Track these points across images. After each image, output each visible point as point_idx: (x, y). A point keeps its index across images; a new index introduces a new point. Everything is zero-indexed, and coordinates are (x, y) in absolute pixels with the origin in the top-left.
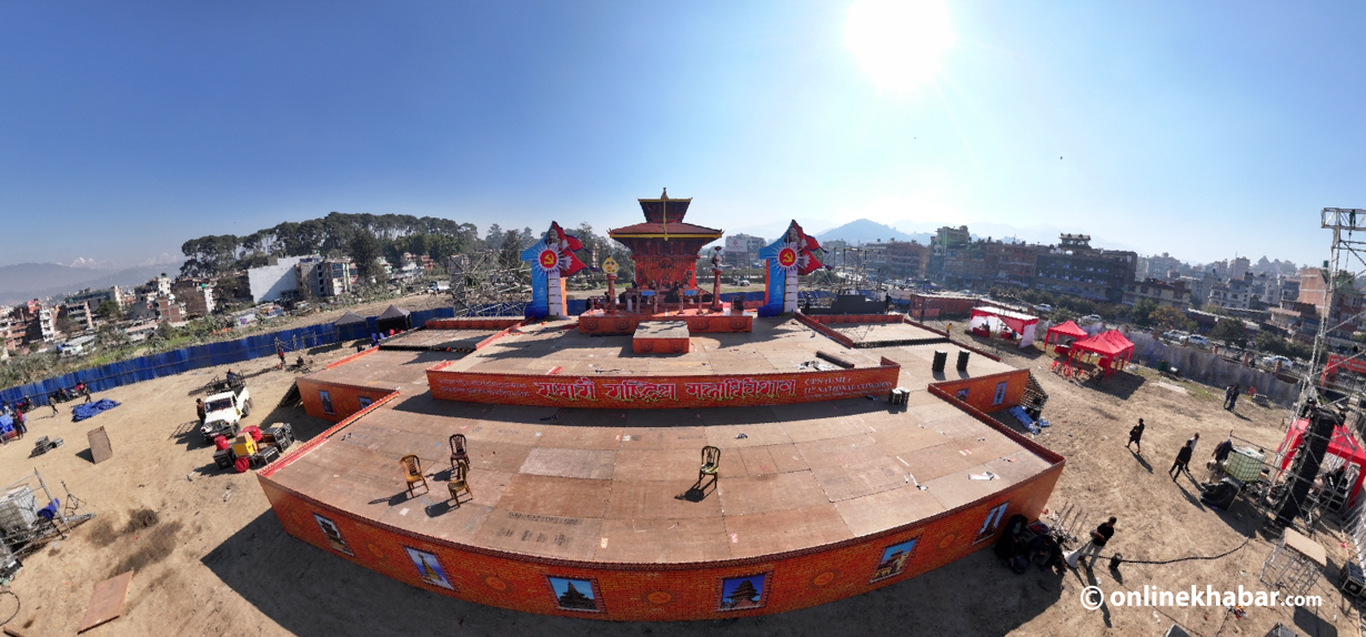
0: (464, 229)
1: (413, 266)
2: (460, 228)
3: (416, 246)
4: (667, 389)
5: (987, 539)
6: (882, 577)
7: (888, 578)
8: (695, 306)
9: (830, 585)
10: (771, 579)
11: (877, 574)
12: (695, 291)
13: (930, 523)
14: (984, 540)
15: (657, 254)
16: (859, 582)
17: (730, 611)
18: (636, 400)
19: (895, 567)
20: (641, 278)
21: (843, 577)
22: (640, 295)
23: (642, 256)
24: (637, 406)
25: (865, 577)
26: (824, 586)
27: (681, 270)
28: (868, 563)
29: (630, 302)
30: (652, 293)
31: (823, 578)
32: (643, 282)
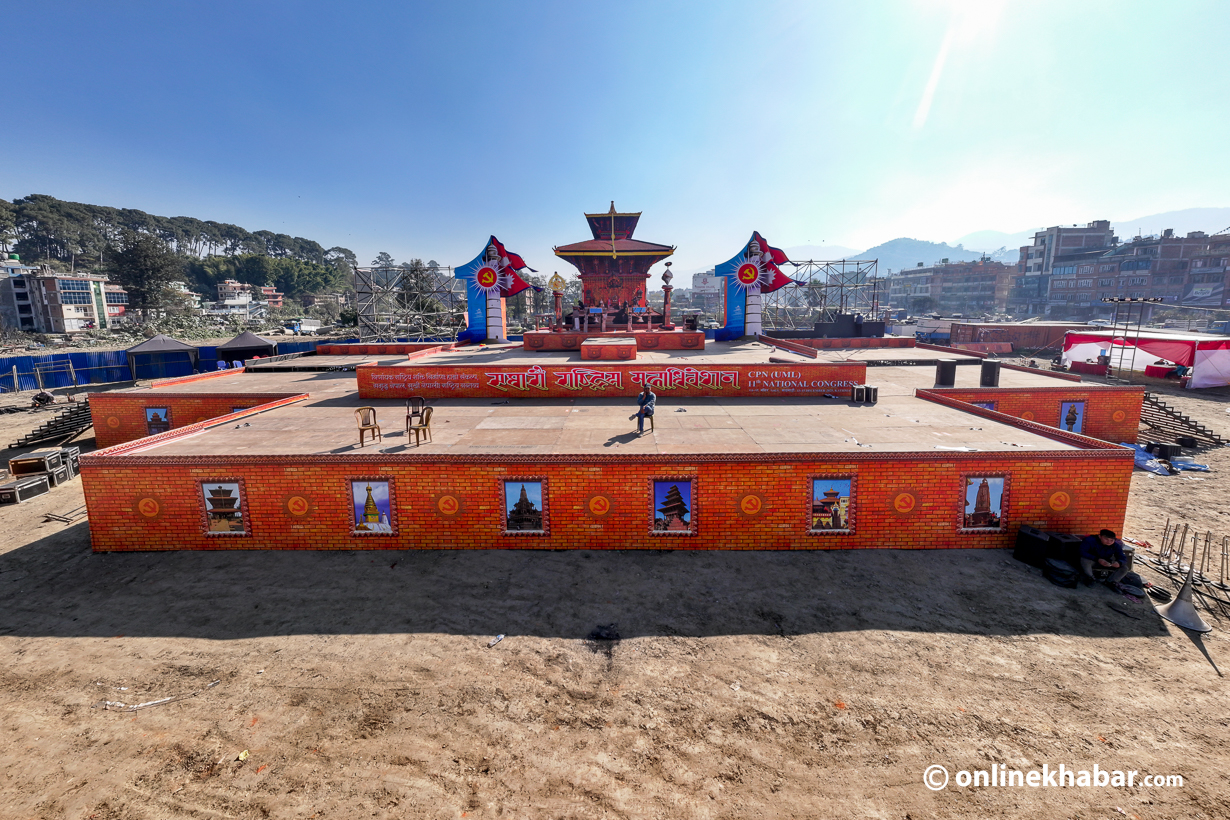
0: (334, 255)
1: (245, 299)
2: (326, 253)
4: (613, 377)
5: (990, 532)
6: (824, 528)
7: (833, 534)
8: (644, 325)
9: (760, 517)
10: (697, 489)
11: (815, 520)
12: (644, 309)
13: (863, 461)
14: (984, 532)
15: (605, 273)
16: (795, 526)
17: (664, 535)
18: (584, 388)
19: (836, 517)
20: (589, 298)
21: (773, 510)
22: (588, 313)
23: (589, 275)
24: (585, 395)
25: (801, 520)
26: (754, 517)
27: (630, 290)
28: (796, 495)
29: (577, 320)
30: (600, 310)
31: (749, 502)
32: (591, 302)
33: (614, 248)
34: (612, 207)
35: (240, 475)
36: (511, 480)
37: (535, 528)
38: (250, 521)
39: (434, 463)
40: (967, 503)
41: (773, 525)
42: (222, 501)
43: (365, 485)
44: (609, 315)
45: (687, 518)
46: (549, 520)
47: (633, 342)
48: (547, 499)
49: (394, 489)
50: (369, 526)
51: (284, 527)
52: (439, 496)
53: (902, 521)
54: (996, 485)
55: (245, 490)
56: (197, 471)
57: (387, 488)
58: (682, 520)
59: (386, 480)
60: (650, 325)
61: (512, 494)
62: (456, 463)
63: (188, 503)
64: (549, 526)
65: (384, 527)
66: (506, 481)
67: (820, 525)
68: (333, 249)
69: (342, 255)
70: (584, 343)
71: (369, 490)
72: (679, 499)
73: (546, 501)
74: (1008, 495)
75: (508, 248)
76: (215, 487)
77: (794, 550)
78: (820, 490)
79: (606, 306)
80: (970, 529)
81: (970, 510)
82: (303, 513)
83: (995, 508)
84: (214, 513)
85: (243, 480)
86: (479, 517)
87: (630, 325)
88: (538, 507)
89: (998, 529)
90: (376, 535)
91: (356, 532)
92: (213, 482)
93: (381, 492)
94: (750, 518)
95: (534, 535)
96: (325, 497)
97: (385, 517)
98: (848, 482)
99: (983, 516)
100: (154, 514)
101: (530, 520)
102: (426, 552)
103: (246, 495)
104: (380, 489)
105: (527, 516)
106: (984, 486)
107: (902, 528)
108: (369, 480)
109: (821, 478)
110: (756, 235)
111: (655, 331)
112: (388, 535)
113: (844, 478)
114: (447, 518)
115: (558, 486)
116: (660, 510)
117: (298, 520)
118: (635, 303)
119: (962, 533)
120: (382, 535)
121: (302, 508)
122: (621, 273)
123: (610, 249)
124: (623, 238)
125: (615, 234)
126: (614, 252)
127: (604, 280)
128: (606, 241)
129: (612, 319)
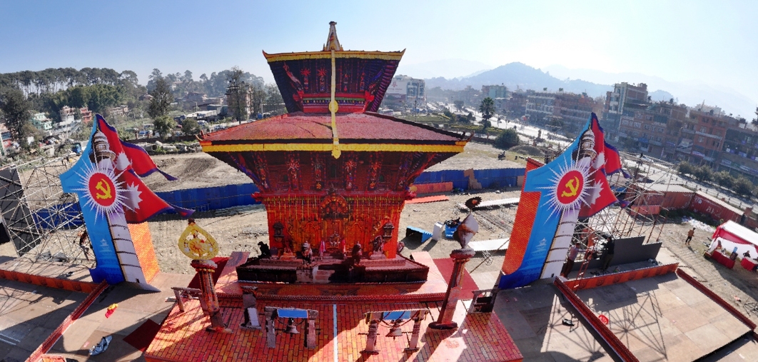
0: (124, 76)
1: (70, 120)
2: (120, 75)
3: (74, 99)
15: (315, 188)
23: (278, 193)
32: (285, 246)
33: (336, 133)
34: (332, 37)
68: (123, 72)
69: (129, 75)
122: (349, 190)
123: (325, 136)
124: (357, 110)
125: (339, 102)
126: (336, 142)
127: (312, 202)
128: (316, 118)
129: (329, 275)
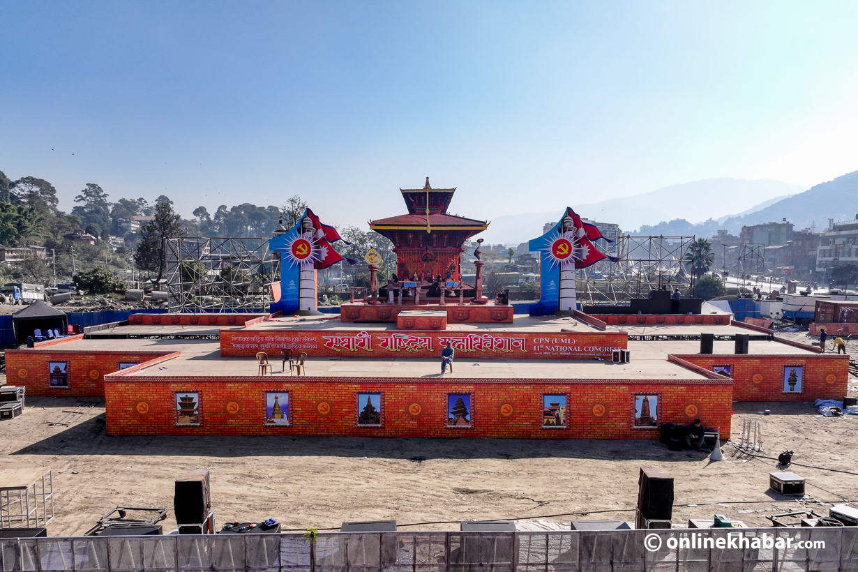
2: (13, 185)
4: (425, 341)
5: (651, 429)
6: (551, 425)
7: (556, 429)
8: (456, 300)
9: (512, 417)
10: (474, 400)
11: (546, 420)
12: (456, 284)
13: (573, 384)
14: (647, 429)
15: (419, 247)
16: (533, 424)
17: (454, 428)
18: (401, 350)
19: (558, 419)
20: (403, 272)
21: (520, 414)
22: (403, 286)
23: (404, 249)
24: (402, 355)
25: (537, 420)
26: (508, 418)
27: (444, 264)
28: (534, 404)
29: (391, 294)
30: (414, 284)
31: (506, 408)
32: (405, 276)
33: (429, 222)
34: (427, 183)
35: (200, 388)
36: (362, 393)
37: (376, 423)
38: (203, 417)
39: (316, 382)
40: (636, 411)
41: (520, 423)
42: (187, 403)
43: (274, 395)
44: (422, 288)
45: (468, 417)
46: (384, 418)
47: (444, 314)
48: (384, 405)
49: (292, 397)
50: (275, 420)
51: (223, 421)
52: (318, 403)
53: (598, 421)
54: (653, 401)
55: (201, 397)
56: (174, 385)
57: (287, 397)
58: (465, 419)
59: (287, 392)
60: (461, 299)
61: (363, 401)
62: (329, 382)
63: (166, 405)
64: (384, 422)
65: (284, 422)
66: (359, 393)
67: (548, 423)
68: (24, 180)
69: (36, 189)
70: (399, 315)
71: (276, 398)
72: (463, 406)
73: (383, 406)
74: (661, 407)
75: (322, 221)
76: (184, 395)
77: (533, 439)
78: (548, 401)
79: (420, 279)
80: (639, 427)
81: (638, 415)
82: (235, 412)
83: (653, 414)
84: (182, 412)
85: (201, 391)
86: (342, 416)
87: (442, 298)
88: (378, 410)
89: (656, 427)
90: (279, 426)
91: (267, 424)
92: (183, 392)
93: (283, 399)
94: (506, 418)
95: (375, 427)
96: (249, 402)
97: (285, 415)
98: (565, 397)
99: (646, 418)
100: (145, 412)
101: (372, 418)
102: (309, 436)
103: (202, 401)
104: (283, 398)
105: (371, 415)
106: (646, 401)
107: (598, 426)
108: (277, 392)
109: (548, 394)
110: (570, 211)
111: (466, 305)
112: (286, 426)
113: (562, 394)
114: (322, 416)
115: (390, 397)
116: (451, 413)
117: (232, 417)
118: (448, 277)
119: (634, 429)
120: (283, 426)
121: (235, 409)
122: (435, 247)
123: (424, 224)
124: (438, 213)
125: (430, 210)
126: (429, 226)
127: (418, 253)
128: (420, 216)
129: (426, 292)
